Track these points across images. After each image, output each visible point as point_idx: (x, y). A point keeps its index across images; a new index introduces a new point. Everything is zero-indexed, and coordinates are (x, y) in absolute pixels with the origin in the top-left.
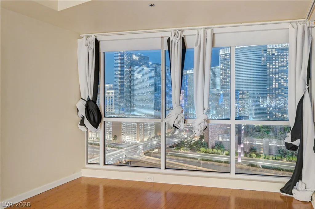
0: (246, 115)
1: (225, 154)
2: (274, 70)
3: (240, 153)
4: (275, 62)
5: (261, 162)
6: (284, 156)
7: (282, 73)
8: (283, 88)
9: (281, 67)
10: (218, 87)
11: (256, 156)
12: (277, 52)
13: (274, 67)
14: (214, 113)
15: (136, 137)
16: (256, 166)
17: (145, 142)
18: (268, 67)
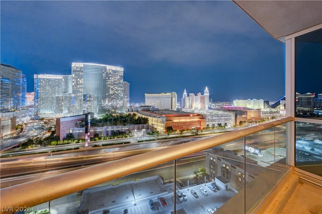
0: (92, 112)
1: (75, 142)
2: (111, 83)
3: (87, 139)
4: (111, 78)
5: (102, 142)
6: (116, 136)
7: (115, 85)
8: (115, 94)
9: (115, 81)
10: (71, 92)
11: (98, 139)
12: (112, 72)
13: (111, 81)
14: (67, 111)
16: (98, 146)
18: (107, 80)
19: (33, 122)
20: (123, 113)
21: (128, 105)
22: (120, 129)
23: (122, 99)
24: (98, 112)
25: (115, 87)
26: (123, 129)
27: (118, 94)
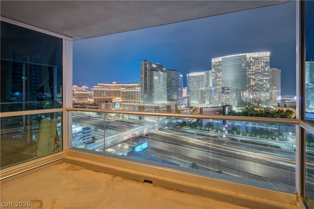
0: (230, 104)
1: (214, 131)
2: (251, 72)
4: (253, 67)
5: (240, 138)
6: (258, 134)
7: (258, 75)
8: (258, 85)
9: (257, 70)
10: (211, 85)
11: (236, 133)
12: (254, 59)
13: (252, 70)
14: (208, 103)
15: (154, 118)
16: (236, 140)
17: (160, 121)
18: (247, 70)
19: (187, 110)
20: (270, 108)
21: (280, 98)
22: (264, 127)
23: (267, 90)
24: (236, 105)
25: (258, 77)
26: (269, 128)
27: (262, 85)
